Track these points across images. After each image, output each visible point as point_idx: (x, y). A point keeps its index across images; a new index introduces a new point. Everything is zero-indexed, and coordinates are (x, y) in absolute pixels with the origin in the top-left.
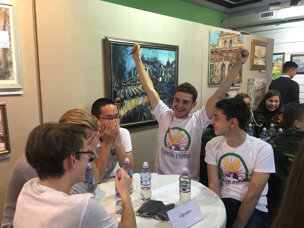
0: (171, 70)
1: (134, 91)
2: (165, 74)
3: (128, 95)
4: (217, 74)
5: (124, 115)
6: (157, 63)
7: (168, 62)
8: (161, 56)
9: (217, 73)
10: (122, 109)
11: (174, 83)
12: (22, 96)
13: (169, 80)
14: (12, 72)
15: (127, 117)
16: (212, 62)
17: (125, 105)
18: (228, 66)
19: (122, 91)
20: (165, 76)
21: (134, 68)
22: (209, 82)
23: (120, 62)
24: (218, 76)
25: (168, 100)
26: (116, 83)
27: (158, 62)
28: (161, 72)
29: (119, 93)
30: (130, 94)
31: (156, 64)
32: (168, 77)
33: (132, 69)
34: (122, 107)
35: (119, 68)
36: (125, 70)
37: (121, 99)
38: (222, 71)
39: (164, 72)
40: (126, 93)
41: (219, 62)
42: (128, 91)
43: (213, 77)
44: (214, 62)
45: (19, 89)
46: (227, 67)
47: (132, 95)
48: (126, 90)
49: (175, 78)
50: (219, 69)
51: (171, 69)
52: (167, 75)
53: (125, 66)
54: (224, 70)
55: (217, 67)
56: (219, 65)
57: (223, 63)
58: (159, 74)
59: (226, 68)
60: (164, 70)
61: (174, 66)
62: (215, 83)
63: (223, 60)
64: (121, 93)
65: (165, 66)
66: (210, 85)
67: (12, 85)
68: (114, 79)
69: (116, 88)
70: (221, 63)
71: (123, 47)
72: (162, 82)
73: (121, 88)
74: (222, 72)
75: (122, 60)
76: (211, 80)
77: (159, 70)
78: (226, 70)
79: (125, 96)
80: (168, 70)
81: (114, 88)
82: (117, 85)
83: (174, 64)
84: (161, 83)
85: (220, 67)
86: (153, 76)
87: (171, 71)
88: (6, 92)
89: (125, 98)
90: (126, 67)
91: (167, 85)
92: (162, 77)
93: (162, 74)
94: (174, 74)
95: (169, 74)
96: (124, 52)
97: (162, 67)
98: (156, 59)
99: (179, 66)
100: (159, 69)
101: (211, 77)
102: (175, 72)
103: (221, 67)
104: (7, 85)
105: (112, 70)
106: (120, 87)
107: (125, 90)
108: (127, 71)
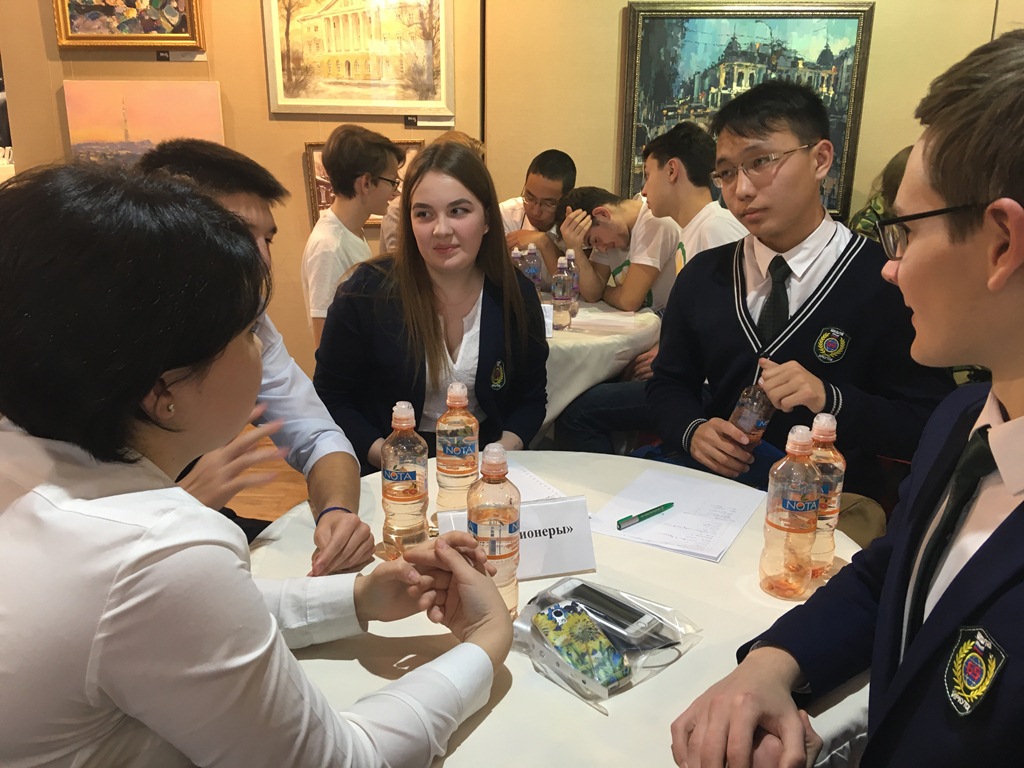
0: (836, 75)
6: (781, 57)
7: (826, 55)
8: (801, 36)
11: (843, 112)
14: (438, 87)
21: (702, 71)
23: (663, 58)
26: (646, 110)
27: (785, 53)
31: (778, 58)
33: (697, 76)
35: (660, 75)
36: (675, 78)
49: (849, 99)
51: (838, 71)
53: (676, 69)
60: (808, 74)
61: (849, 62)
65: (813, 64)
68: (642, 100)
69: (646, 121)
71: (674, 21)
73: (660, 123)
75: (667, 53)
80: (823, 74)
81: (637, 121)
82: (648, 114)
83: (850, 56)
87: (837, 79)
90: (679, 70)
94: (846, 87)
95: (828, 86)
96: (676, 34)
98: (779, 45)
100: (787, 72)
102: (849, 79)
104: (430, 110)
105: (637, 80)
106: (659, 119)
108: (679, 81)
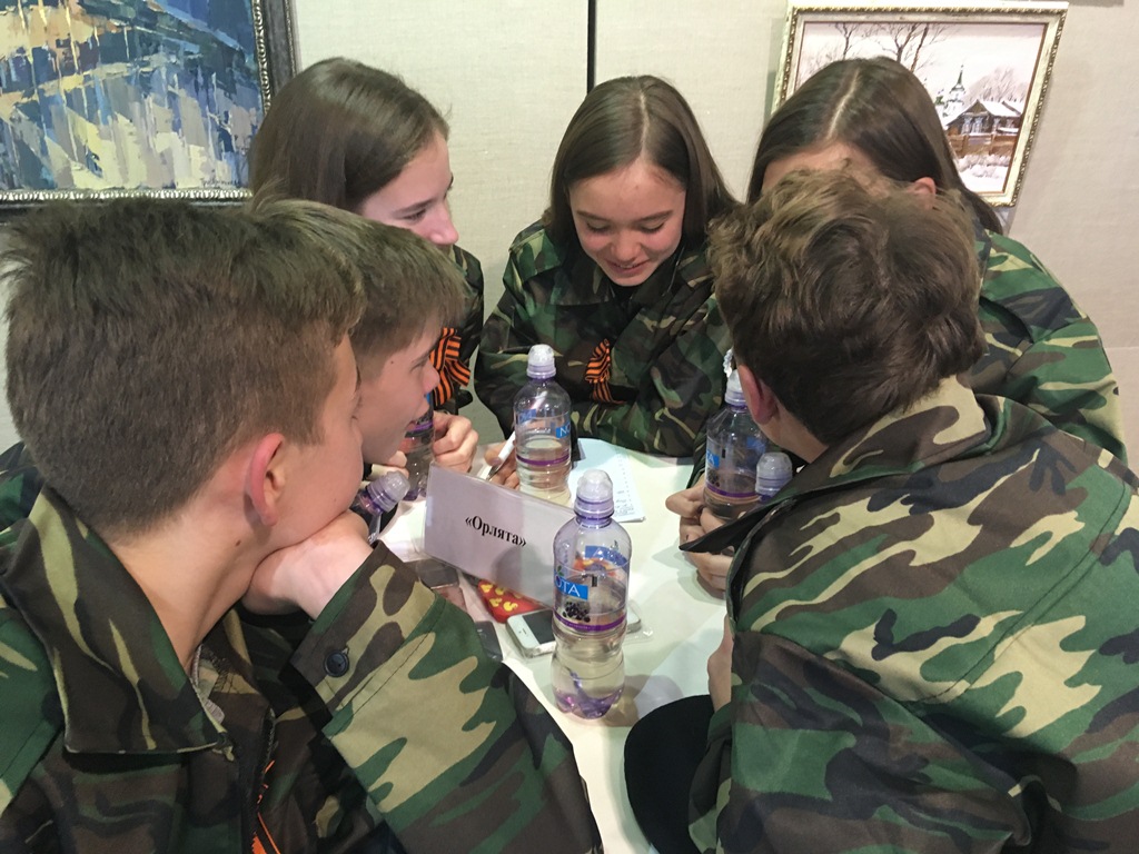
25: (192, 63)
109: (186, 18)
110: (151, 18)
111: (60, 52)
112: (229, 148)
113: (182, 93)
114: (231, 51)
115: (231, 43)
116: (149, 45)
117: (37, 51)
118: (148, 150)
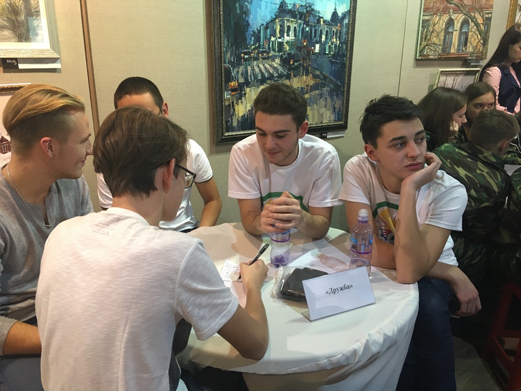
0: (340, 30)
1: (263, 71)
2: (326, 38)
3: (253, 78)
4: (435, 40)
5: (244, 115)
6: (311, 16)
7: (335, 14)
9: (435, 38)
10: (240, 103)
11: (344, 56)
12: (60, 72)
13: (335, 50)
14: (39, 28)
15: (250, 119)
16: (427, 16)
17: (247, 95)
18: (459, 24)
19: (241, 69)
20: (326, 42)
21: (265, 24)
22: (418, 55)
23: (238, 11)
24: (438, 43)
25: (331, 89)
26: (229, 53)
27: (313, 13)
28: (318, 33)
29: (235, 72)
30: (255, 76)
31: (309, 17)
32: (332, 44)
33: (262, 27)
34: (240, 101)
35: (237, 24)
36: (248, 28)
37: (239, 84)
38: (448, 33)
39: (325, 33)
40: (249, 74)
41: (440, 16)
42: (253, 70)
43: (427, 45)
44: (430, 15)
45: (54, 60)
46: (457, 26)
47: (260, 78)
48: (249, 68)
49: (347, 47)
50: (440, 30)
51: (341, 27)
52: (331, 39)
53: (248, 21)
54: (451, 32)
55: (436, 26)
56: (440, 22)
57: (450, 18)
58: (315, 37)
59: (456, 29)
60: (326, 29)
61: (346, 21)
62: (430, 57)
63: (451, 10)
64: (240, 73)
65: (328, 22)
66: (418, 62)
67: (42, 51)
68: (226, 45)
69: (230, 62)
70: (446, 18)
72: (319, 53)
73: (239, 64)
74: (447, 36)
75: (241, 7)
76: (421, 51)
77: (315, 30)
78: (454, 32)
79: (246, 79)
80: (334, 29)
81: (225, 63)
82: (231, 57)
83: (347, 17)
84: (318, 57)
85: (442, 25)
86: (303, 41)
87: (340, 33)
88: (31, 64)
89: (247, 84)
90: (250, 22)
91: (331, 61)
92: (321, 44)
93: (321, 37)
94: (345, 38)
95: (336, 38)
97: (322, 23)
98: (310, 6)
99: (356, 22)
100: (314, 27)
101: (422, 46)
102: (347, 33)
103: (446, 26)
104: (33, 51)
105: (222, 29)
106: (238, 61)
107: (246, 68)
108: (250, 30)
109: (332, 78)
110: (325, 78)
111: (306, 88)
112: (335, 111)
113: (328, 97)
114: (339, 86)
115: (339, 84)
116: (323, 85)
117: (302, 88)
118: (319, 113)
